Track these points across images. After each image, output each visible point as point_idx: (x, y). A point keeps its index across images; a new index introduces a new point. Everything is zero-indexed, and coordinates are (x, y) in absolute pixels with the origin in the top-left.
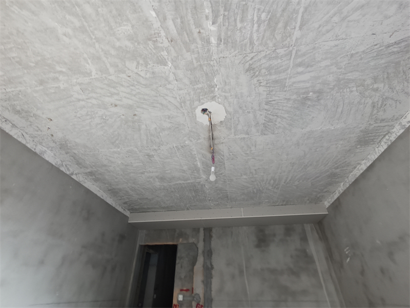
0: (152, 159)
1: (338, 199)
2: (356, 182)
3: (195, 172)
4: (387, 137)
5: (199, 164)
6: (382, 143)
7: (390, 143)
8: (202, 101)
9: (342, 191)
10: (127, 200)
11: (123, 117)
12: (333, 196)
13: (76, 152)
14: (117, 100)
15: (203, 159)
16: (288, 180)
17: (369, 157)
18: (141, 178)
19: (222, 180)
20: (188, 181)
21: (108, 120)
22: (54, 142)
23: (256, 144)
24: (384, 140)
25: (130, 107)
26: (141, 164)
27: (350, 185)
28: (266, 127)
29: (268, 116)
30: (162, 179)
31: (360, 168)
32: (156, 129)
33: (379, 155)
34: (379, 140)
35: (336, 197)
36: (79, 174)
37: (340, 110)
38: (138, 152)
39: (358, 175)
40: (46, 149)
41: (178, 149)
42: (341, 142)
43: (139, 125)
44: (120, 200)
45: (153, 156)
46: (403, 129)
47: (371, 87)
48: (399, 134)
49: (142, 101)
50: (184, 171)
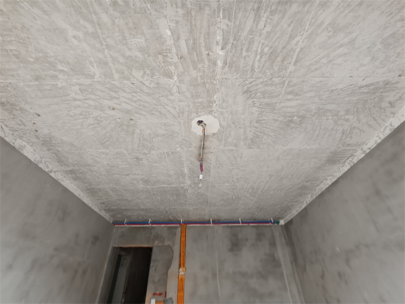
0: (140, 162)
1: (305, 208)
2: (322, 195)
3: (181, 177)
4: (350, 159)
5: (186, 170)
6: (346, 164)
7: (352, 164)
8: (199, 113)
9: (309, 202)
10: (105, 200)
11: (119, 120)
12: (301, 206)
13: (60, 149)
14: (116, 103)
15: (191, 165)
16: (265, 190)
17: (334, 174)
18: (125, 179)
19: (205, 186)
20: (172, 186)
21: (102, 121)
22: (37, 137)
23: (242, 156)
24: (348, 161)
25: (128, 112)
26: (128, 166)
27: (317, 197)
28: (253, 142)
29: (256, 133)
30: (146, 182)
31: (326, 183)
32: (150, 134)
33: (342, 173)
34: (344, 160)
35: (303, 206)
36: (58, 171)
37: (317, 133)
38: (127, 155)
39: (324, 189)
40: (26, 144)
41: (169, 155)
42: (314, 160)
43: (133, 129)
44: (98, 200)
45: (141, 159)
46: (364, 153)
47: (344, 117)
48: (360, 158)
49: (141, 108)
50: (170, 176)
